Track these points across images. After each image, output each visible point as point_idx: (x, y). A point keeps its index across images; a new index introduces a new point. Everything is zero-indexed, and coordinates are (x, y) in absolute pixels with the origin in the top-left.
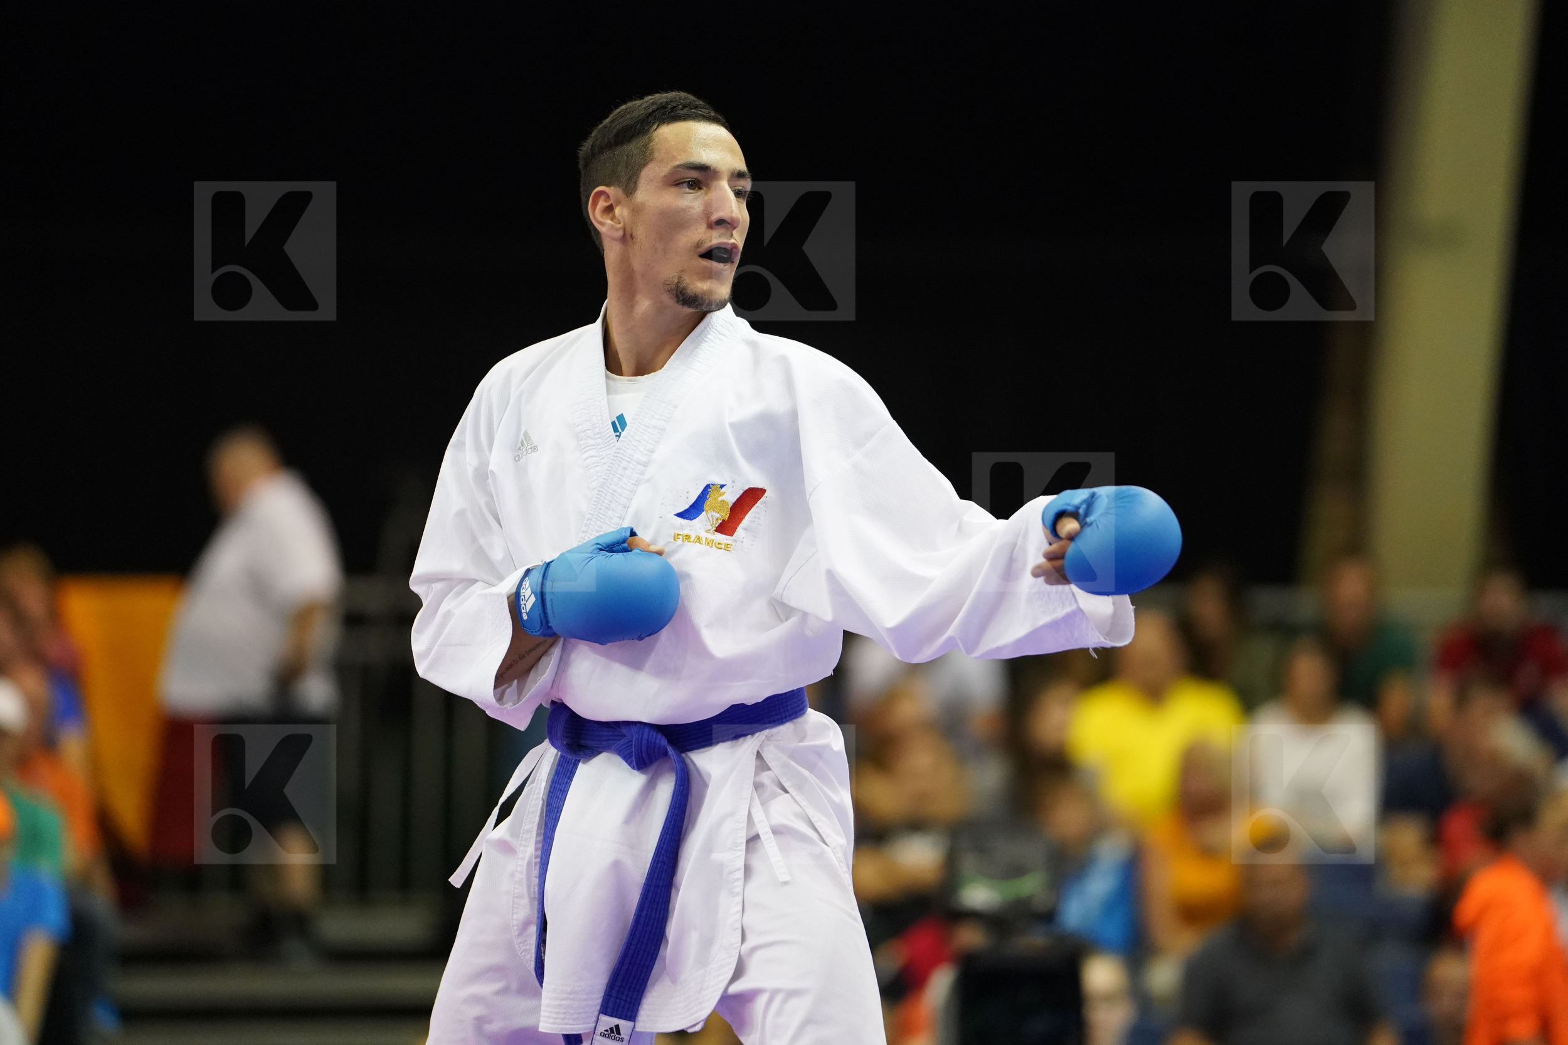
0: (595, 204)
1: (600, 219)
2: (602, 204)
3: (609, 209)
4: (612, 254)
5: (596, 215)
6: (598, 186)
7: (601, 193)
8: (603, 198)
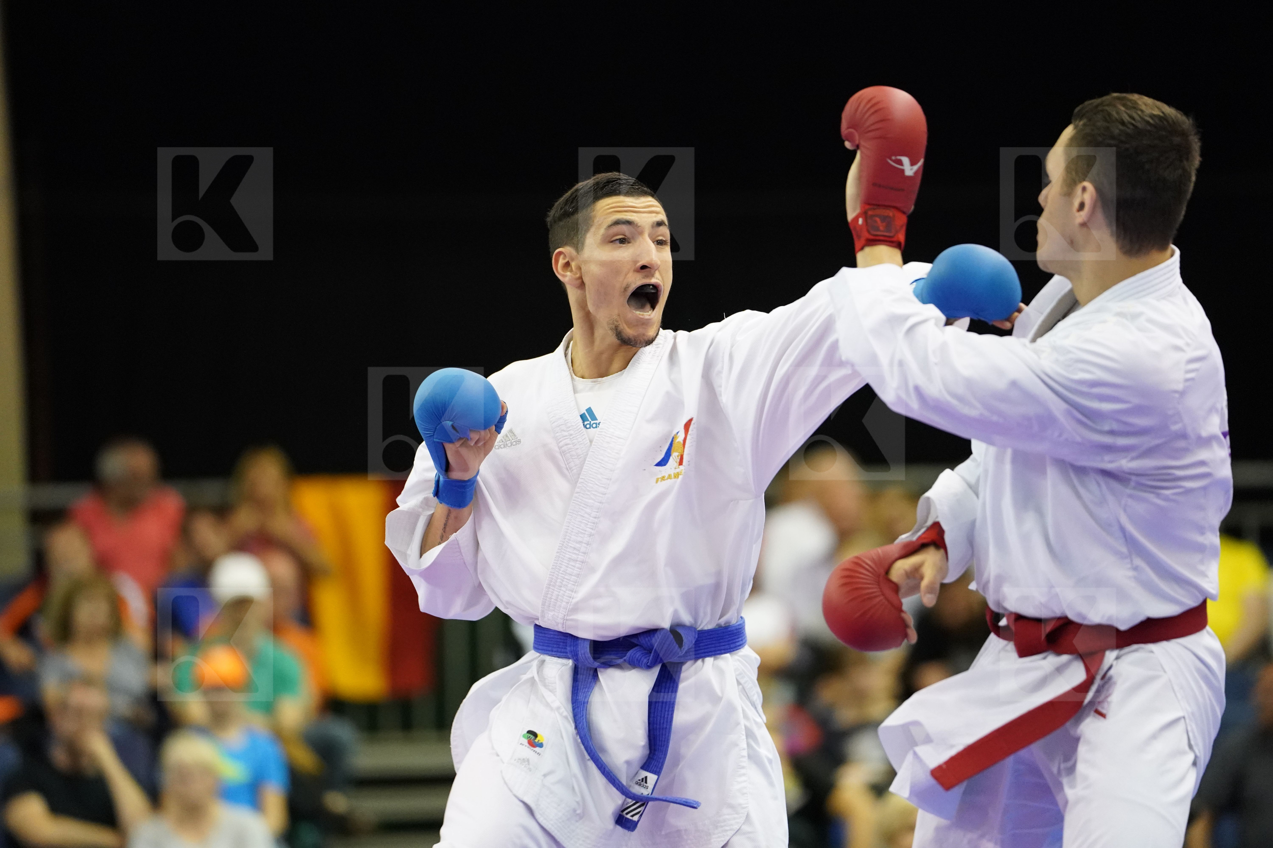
0: (557, 262)
1: (562, 273)
2: (561, 261)
3: (567, 265)
4: (573, 296)
5: (559, 271)
6: (556, 249)
7: (560, 253)
8: (562, 257)
